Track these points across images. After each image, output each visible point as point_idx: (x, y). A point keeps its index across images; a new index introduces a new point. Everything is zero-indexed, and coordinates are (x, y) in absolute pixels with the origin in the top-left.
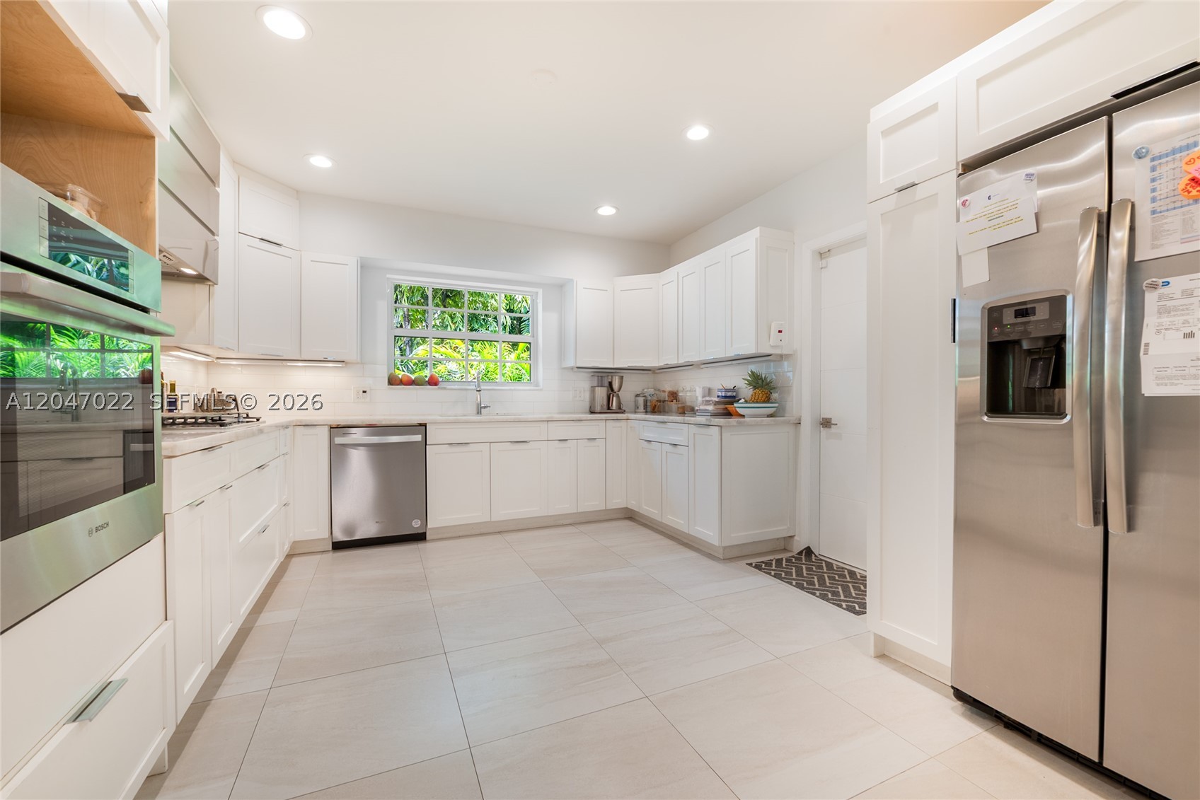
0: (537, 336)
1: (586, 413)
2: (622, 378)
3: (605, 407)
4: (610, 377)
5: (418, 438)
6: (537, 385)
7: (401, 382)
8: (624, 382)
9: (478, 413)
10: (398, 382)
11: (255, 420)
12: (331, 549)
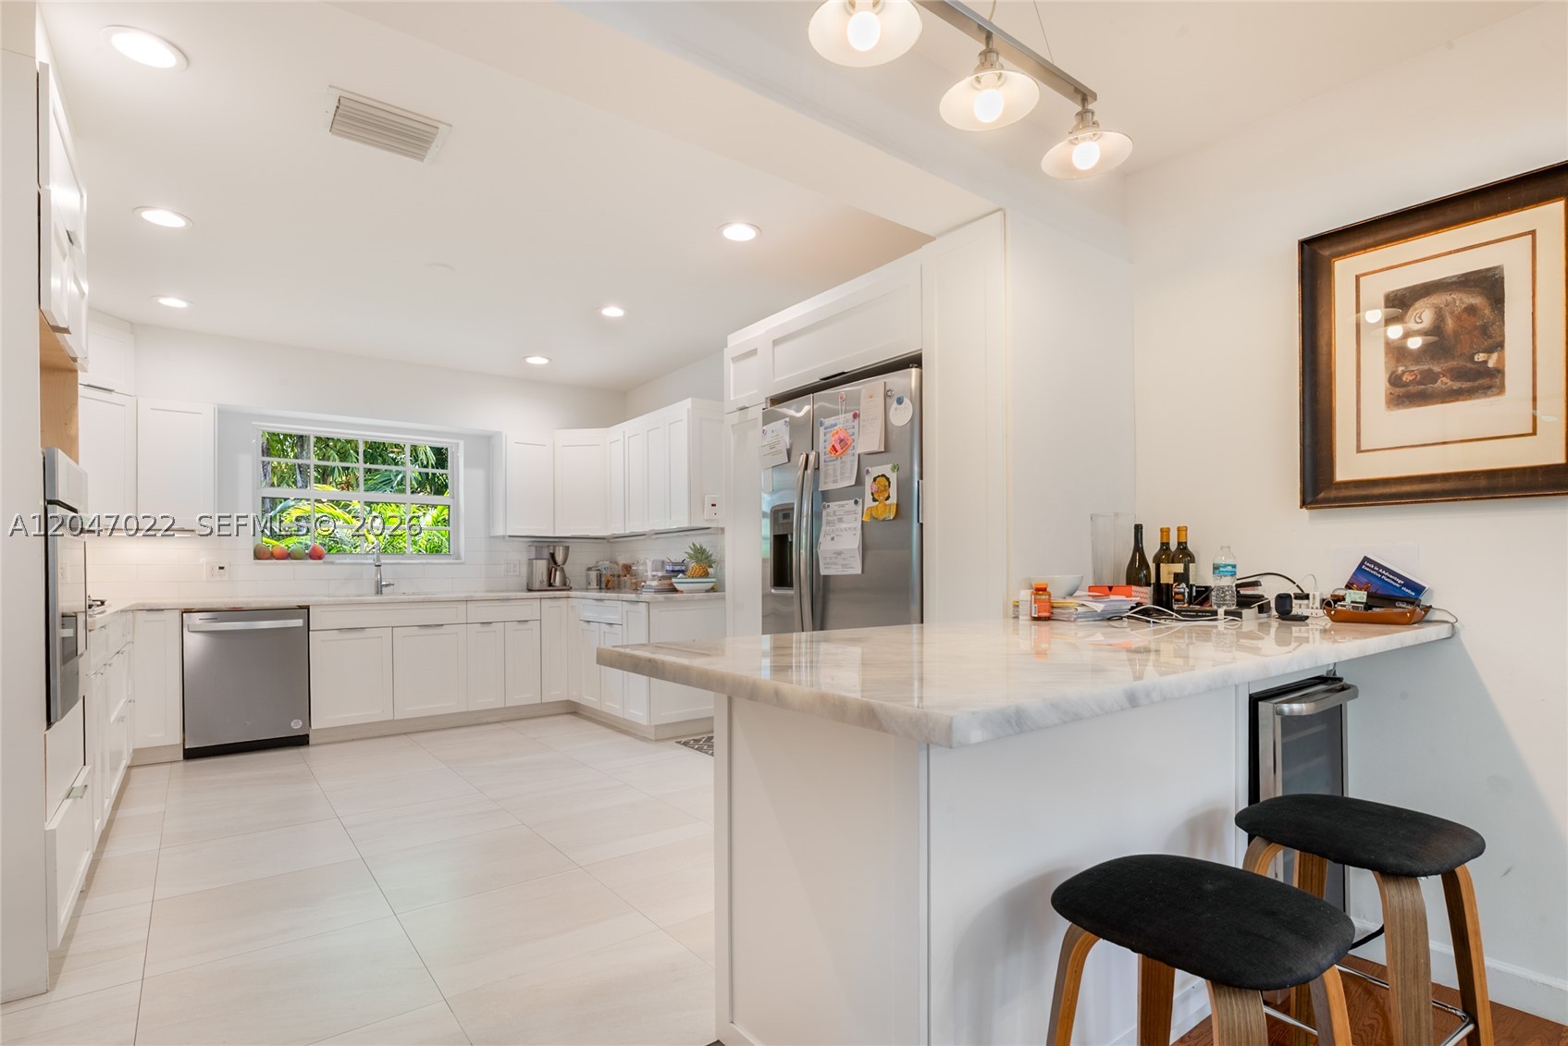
0: (458, 495)
1: (522, 591)
2: (567, 549)
3: (545, 583)
4: (552, 548)
5: (299, 623)
6: (458, 557)
7: (272, 556)
8: (570, 553)
9: (378, 593)
10: (268, 556)
11: (99, 603)
12: (182, 758)
